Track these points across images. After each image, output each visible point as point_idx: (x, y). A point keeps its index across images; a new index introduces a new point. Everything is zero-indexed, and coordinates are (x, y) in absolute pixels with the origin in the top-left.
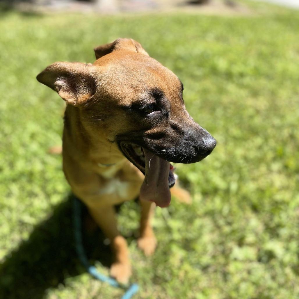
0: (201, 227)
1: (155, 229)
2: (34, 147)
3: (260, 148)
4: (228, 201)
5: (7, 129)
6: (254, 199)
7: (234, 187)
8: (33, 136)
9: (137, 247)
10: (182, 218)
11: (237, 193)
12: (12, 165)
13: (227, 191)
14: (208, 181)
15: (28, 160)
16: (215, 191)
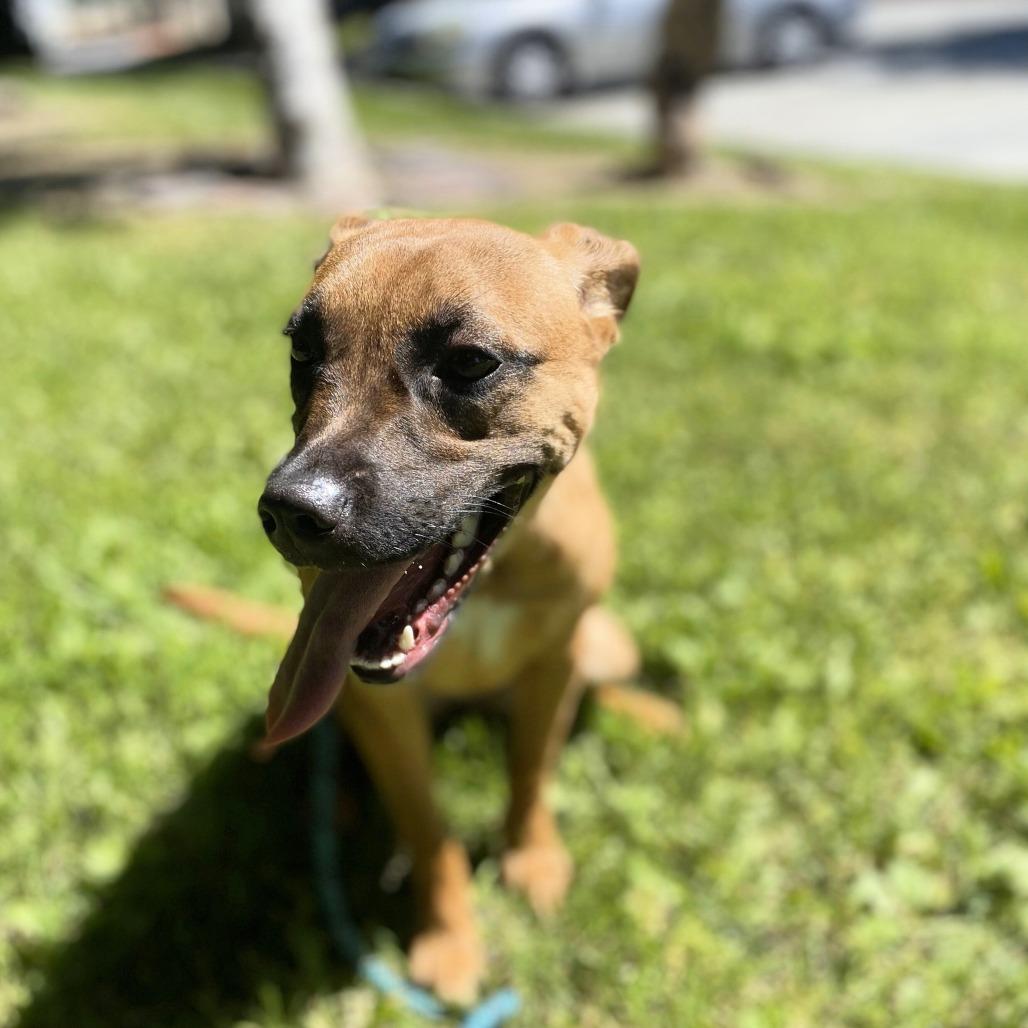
0: (734, 808)
1: (562, 821)
2: (121, 583)
3: (918, 563)
4: (823, 721)
5: (21, 539)
6: (918, 714)
7: (839, 675)
8: (112, 555)
9: (501, 882)
10: (660, 779)
11: (853, 696)
12: (40, 643)
13: (817, 693)
14: (742, 666)
15: (96, 624)
16: (772, 695)
